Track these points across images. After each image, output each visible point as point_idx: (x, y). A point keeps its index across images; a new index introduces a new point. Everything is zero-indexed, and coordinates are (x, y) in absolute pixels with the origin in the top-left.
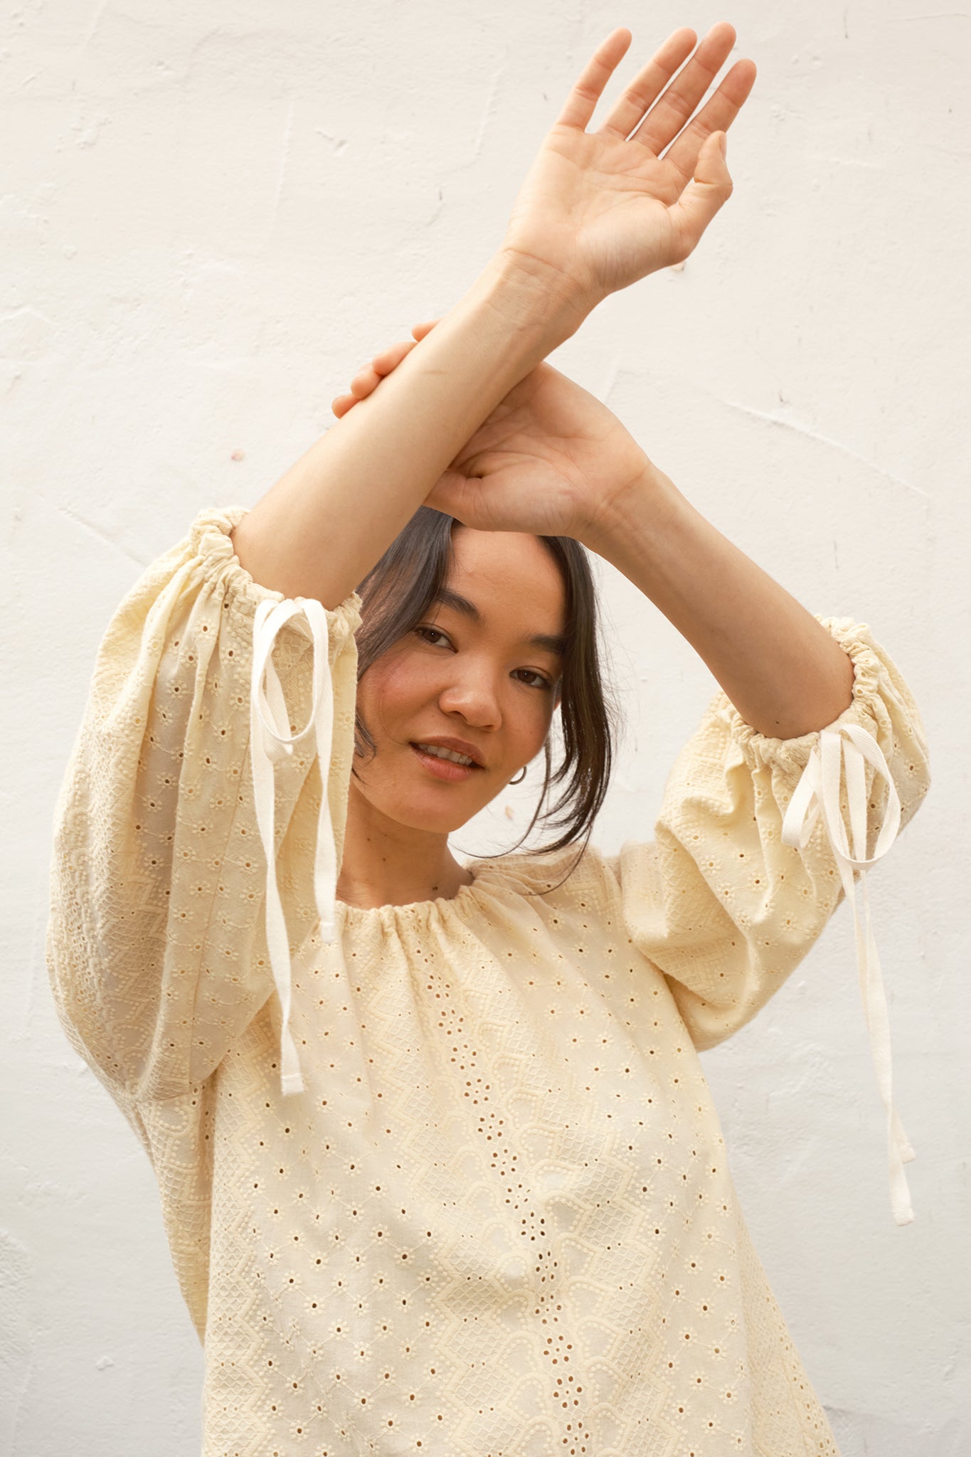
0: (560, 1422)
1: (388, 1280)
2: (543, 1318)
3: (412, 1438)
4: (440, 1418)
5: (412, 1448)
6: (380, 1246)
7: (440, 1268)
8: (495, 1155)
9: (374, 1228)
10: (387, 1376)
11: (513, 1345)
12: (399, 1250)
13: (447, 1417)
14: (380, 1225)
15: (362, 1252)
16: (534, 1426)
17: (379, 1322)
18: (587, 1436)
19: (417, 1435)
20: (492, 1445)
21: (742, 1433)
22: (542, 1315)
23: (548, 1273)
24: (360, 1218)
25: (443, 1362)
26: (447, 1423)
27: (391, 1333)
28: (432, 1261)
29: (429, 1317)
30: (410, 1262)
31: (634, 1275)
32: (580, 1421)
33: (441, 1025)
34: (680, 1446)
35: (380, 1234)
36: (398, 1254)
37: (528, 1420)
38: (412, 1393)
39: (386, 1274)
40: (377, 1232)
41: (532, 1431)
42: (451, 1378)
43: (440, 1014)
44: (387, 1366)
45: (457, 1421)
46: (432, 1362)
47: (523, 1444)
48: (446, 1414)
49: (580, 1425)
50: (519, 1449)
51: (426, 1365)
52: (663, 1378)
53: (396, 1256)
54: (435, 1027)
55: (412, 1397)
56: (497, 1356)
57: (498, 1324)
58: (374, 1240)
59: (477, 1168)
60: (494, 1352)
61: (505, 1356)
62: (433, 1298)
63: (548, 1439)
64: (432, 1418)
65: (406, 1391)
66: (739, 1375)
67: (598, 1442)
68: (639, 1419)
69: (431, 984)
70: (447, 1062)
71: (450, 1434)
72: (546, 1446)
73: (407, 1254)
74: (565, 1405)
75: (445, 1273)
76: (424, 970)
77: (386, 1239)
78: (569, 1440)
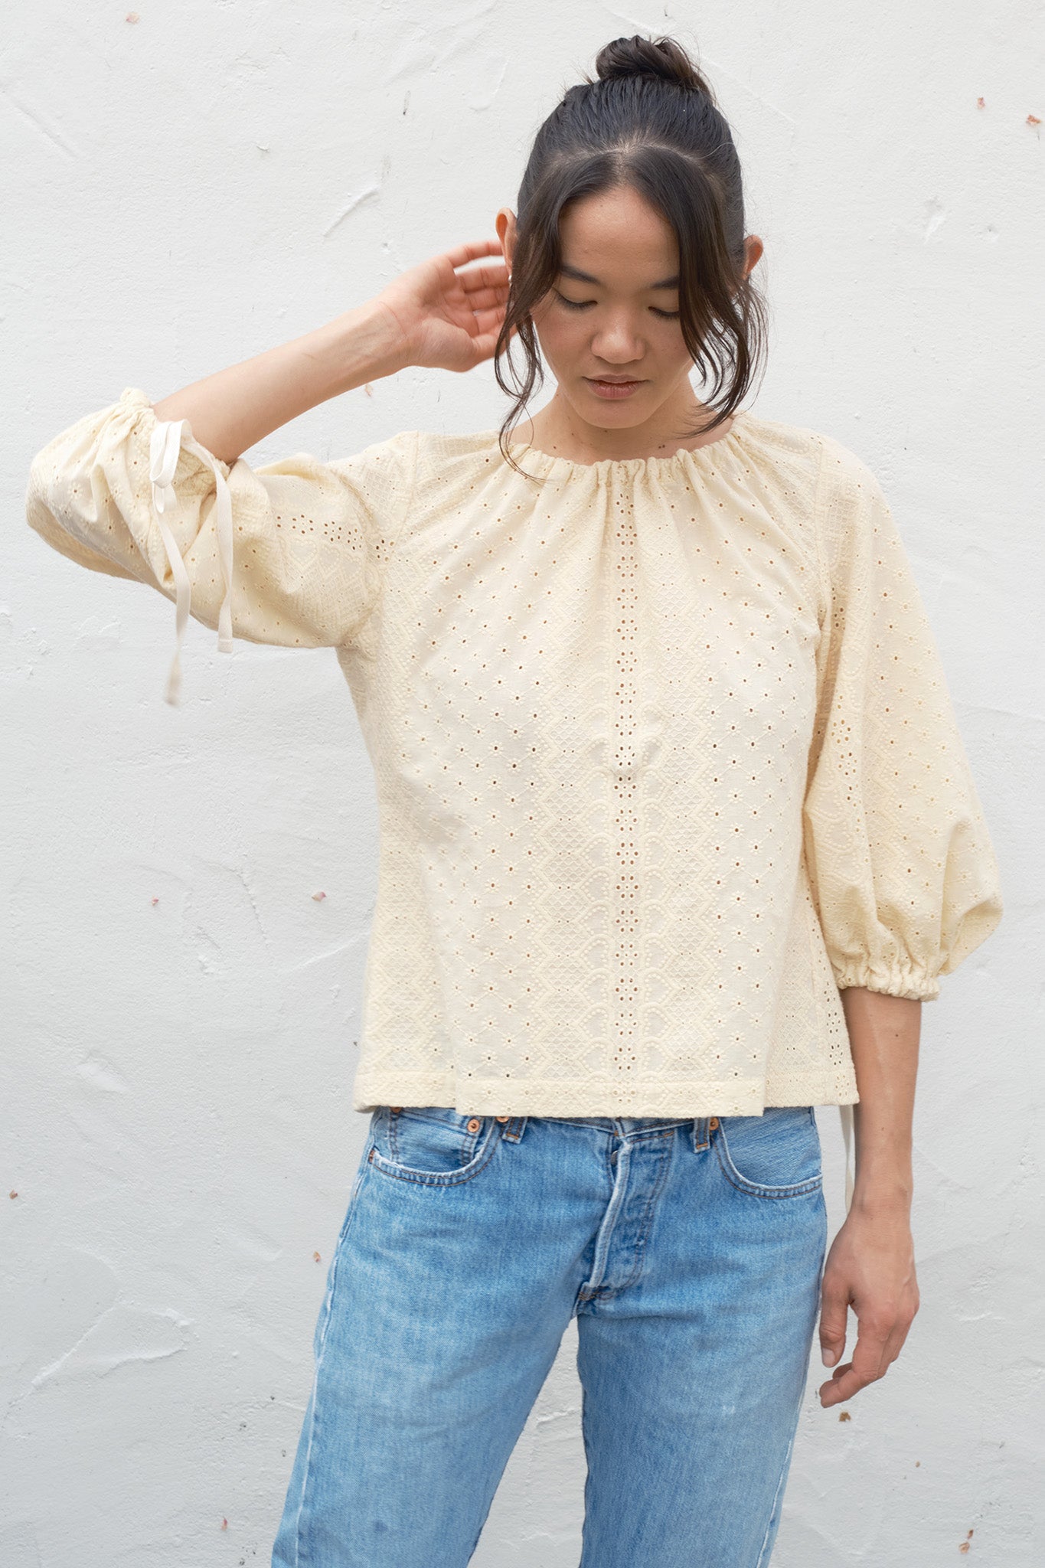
0: (617, 908)
1: (500, 783)
2: (621, 826)
3: (507, 898)
4: (529, 887)
5: (505, 906)
6: (496, 757)
7: (541, 775)
8: (622, 685)
9: (491, 744)
10: (493, 851)
11: (596, 843)
12: (510, 760)
13: (535, 887)
14: (496, 742)
15: (481, 760)
16: (596, 906)
17: (490, 812)
18: (636, 921)
19: (510, 896)
20: (562, 914)
21: (762, 945)
22: (621, 824)
23: (625, 792)
24: (482, 736)
25: (538, 847)
26: (533, 892)
27: (498, 821)
28: (535, 770)
29: (533, 813)
30: (519, 770)
31: (689, 809)
32: (632, 909)
33: (619, 567)
34: (712, 943)
35: (496, 748)
36: (510, 763)
37: (592, 901)
38: (511, 866)
39: (499, 778)
40: (494, 746)
41: (594, 910)
42: (542, 860)
43: (621, 558)
44: (494, 844)
45: (541, 891)
46: (530, 846)
47: (586, 918)
48: (534, 885)
49: (632, 912)
50: (583, 921)
51: (525, 848)
52: (710, 891)
53: (508, 765)
54: (614, 568)
55: (511, 869)
56: (580, 849)
57: (587, 826)
58: (491, 753)
59: (603, 693)
60: (579, 846)
61: (588, 850)
62: (537, 799)
63: (605, 918)
64: (523, 886)
65: (507, 864)
66: (769, 904)
67: (646, 927)
68: (680, 917)
69: (620, 532)
70: (614, 600)
71: (533, 899)
72: (603, 921)
73: (516, 764)
74: (623, 896)
75: (544, 780)
76: (618, 519)
77: (501, 753)
78: (621, 921)
